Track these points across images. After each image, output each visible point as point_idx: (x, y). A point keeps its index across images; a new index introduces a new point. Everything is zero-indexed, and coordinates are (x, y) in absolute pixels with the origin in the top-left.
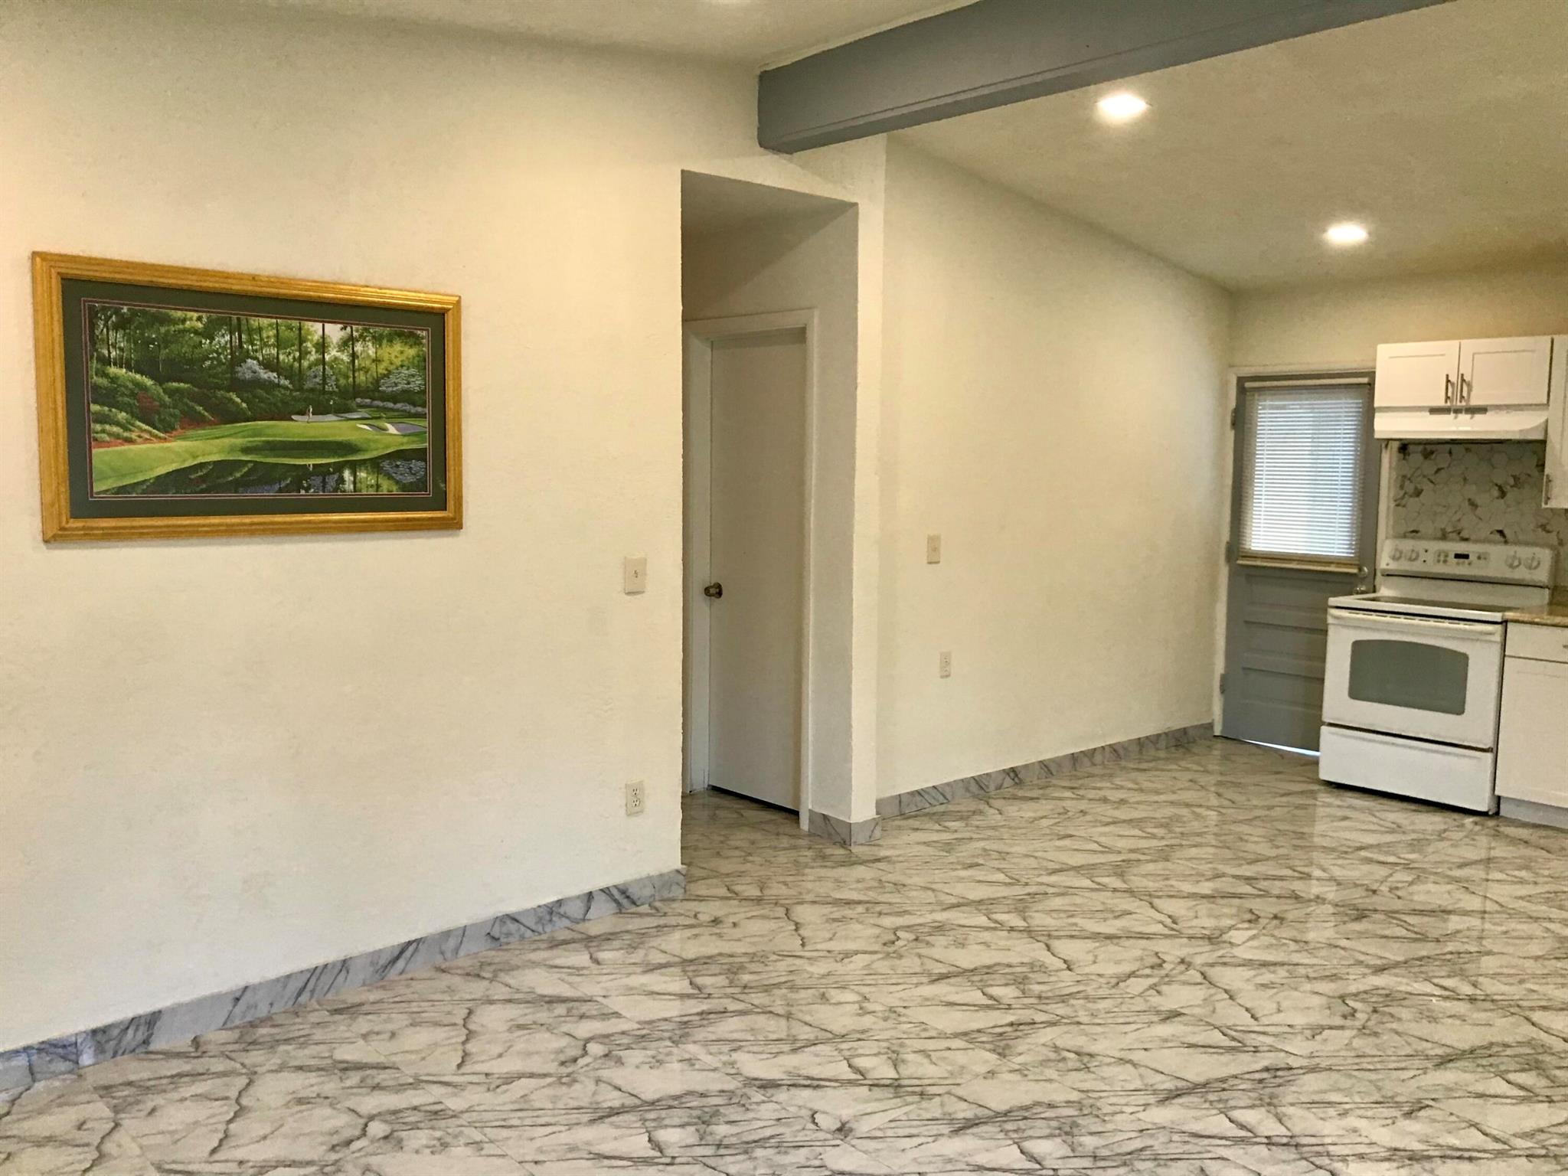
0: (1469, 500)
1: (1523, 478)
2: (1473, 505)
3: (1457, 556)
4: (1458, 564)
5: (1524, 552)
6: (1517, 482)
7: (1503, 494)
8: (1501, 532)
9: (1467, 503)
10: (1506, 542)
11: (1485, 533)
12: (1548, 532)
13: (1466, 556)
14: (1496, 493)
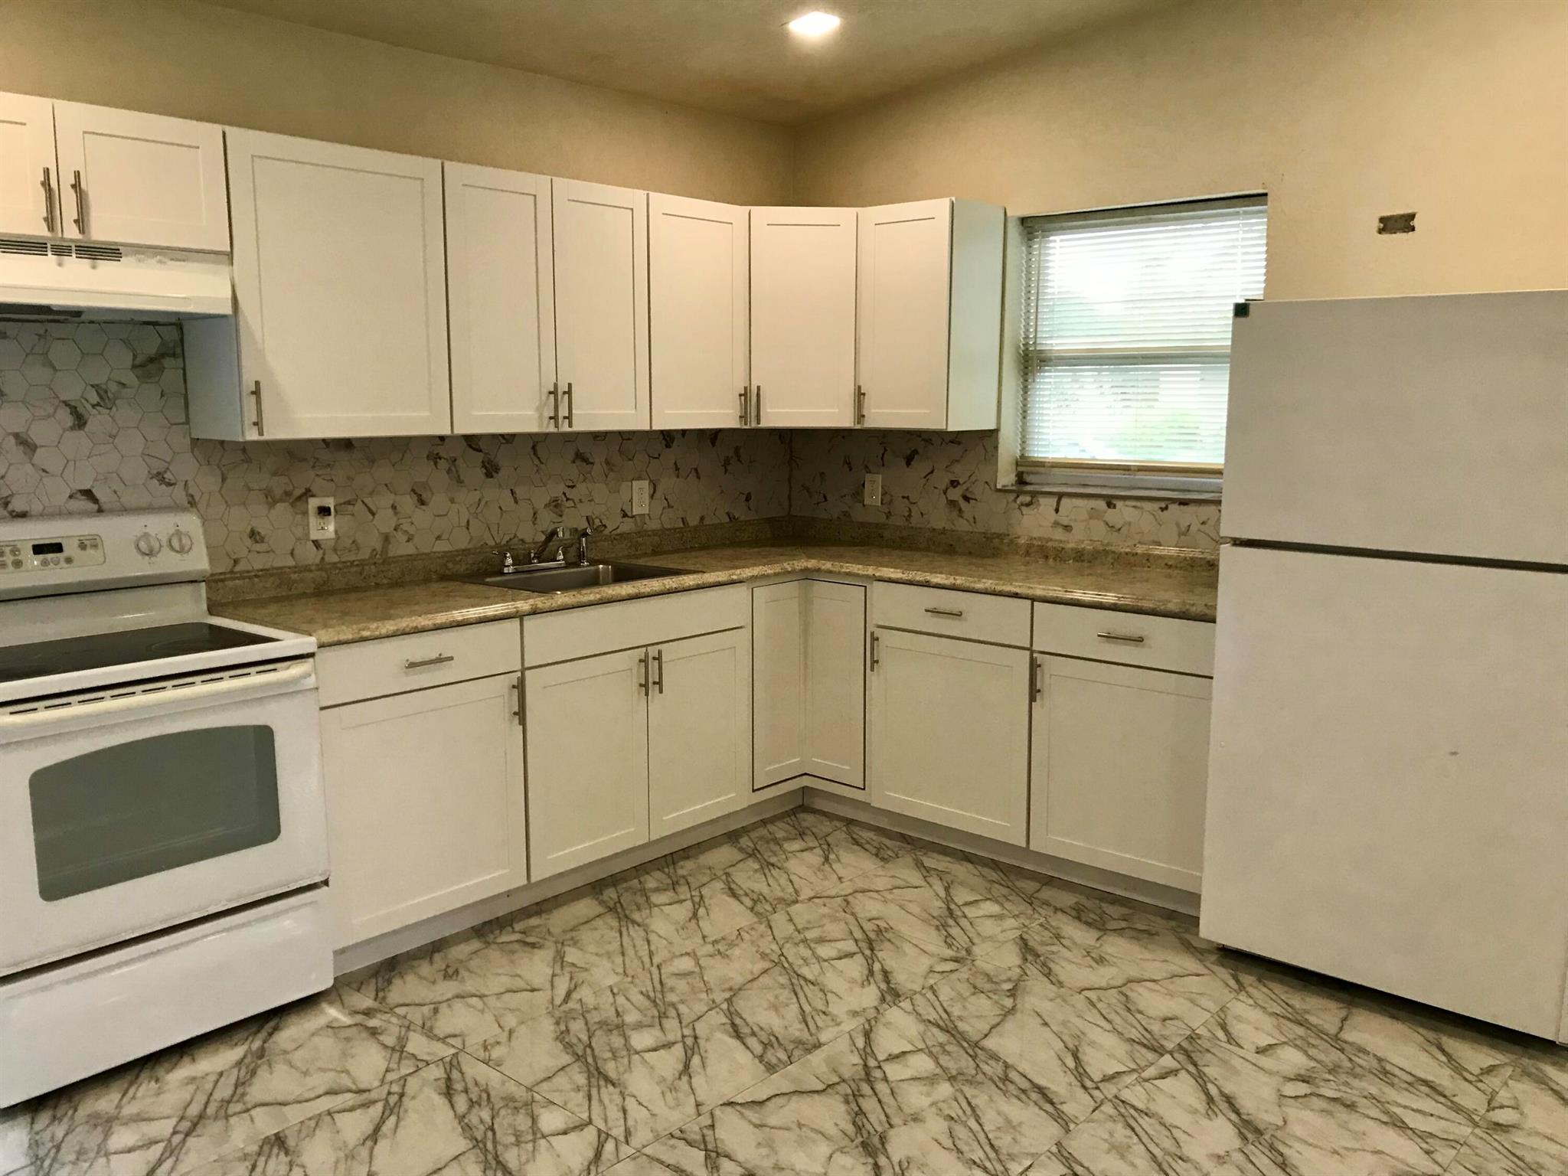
0: (17, 436)
1: (113, 387)
2: (26, 444)
3: (39, 549)
4: (45, 563)
5: (160, 525)
6: (105, 399)
7: (80, 422)
8: (88, 494)
9: (12, 440)
10: (100, 511)
11: (59, 496)
12: (169, 484)
13: (57, 548)
14: (66, 418)
